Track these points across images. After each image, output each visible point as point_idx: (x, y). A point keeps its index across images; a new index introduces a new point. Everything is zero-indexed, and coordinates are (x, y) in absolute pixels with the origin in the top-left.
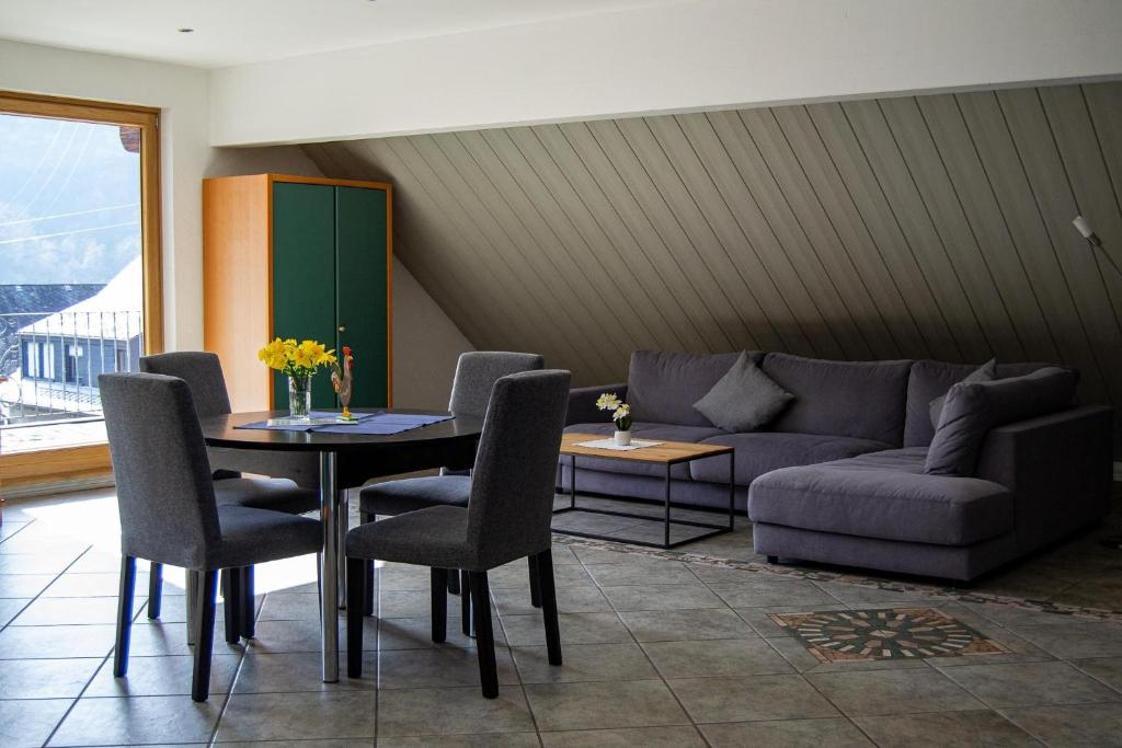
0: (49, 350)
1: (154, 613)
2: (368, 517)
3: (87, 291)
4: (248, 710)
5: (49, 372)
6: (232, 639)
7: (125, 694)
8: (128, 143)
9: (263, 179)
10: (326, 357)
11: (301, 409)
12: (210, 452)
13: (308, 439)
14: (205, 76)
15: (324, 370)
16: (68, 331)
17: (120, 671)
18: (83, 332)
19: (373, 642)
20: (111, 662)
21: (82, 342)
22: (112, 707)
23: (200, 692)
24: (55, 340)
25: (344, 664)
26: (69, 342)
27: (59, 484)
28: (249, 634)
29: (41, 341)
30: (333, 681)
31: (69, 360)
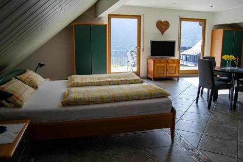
0: (184, 56)
1: (201, 95)
2: (238, 85)
3: (190, 48)
4: (216, 112)
5: (184, 59)
6: (214, 101)
7: (197, 106)
8: (200, 25)
9: (222, 30)
10: (234, 58)
11: (229, 66)
12: (214, 72)
13: (229, 71)
14: (213, 14)
15: (233, 60)
16: (187, 54)
17: (197, 103)
18: (189, 54)
19: (238, 105)
20: (195, 101)
21: (189, 55)
22: (195, 108)
23: (209, 108)
24: (185, 55)
25: (232, 108)
26: (187, 55)
27: (186, 75)
28: (216, 100)
29: (183, 55)
30: (231, 110)
31: (187, 58)
